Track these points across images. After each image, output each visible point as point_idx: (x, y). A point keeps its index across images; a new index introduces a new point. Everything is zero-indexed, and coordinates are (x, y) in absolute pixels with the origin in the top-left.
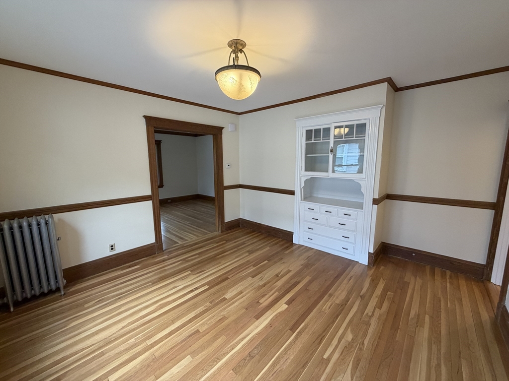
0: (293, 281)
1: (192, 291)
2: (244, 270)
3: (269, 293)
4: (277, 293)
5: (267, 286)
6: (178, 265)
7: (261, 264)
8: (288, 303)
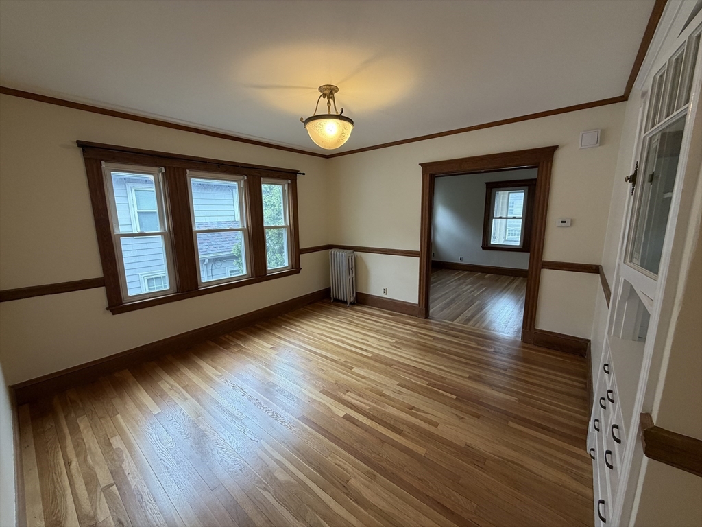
0: (401, 427)
1: (362, 349)
2: (414, 375)
3: (367, 400)
4: (368, 407)
5: (383, 398)
6: (404, 333)
7: (441, 391)
8: (347, 418)
